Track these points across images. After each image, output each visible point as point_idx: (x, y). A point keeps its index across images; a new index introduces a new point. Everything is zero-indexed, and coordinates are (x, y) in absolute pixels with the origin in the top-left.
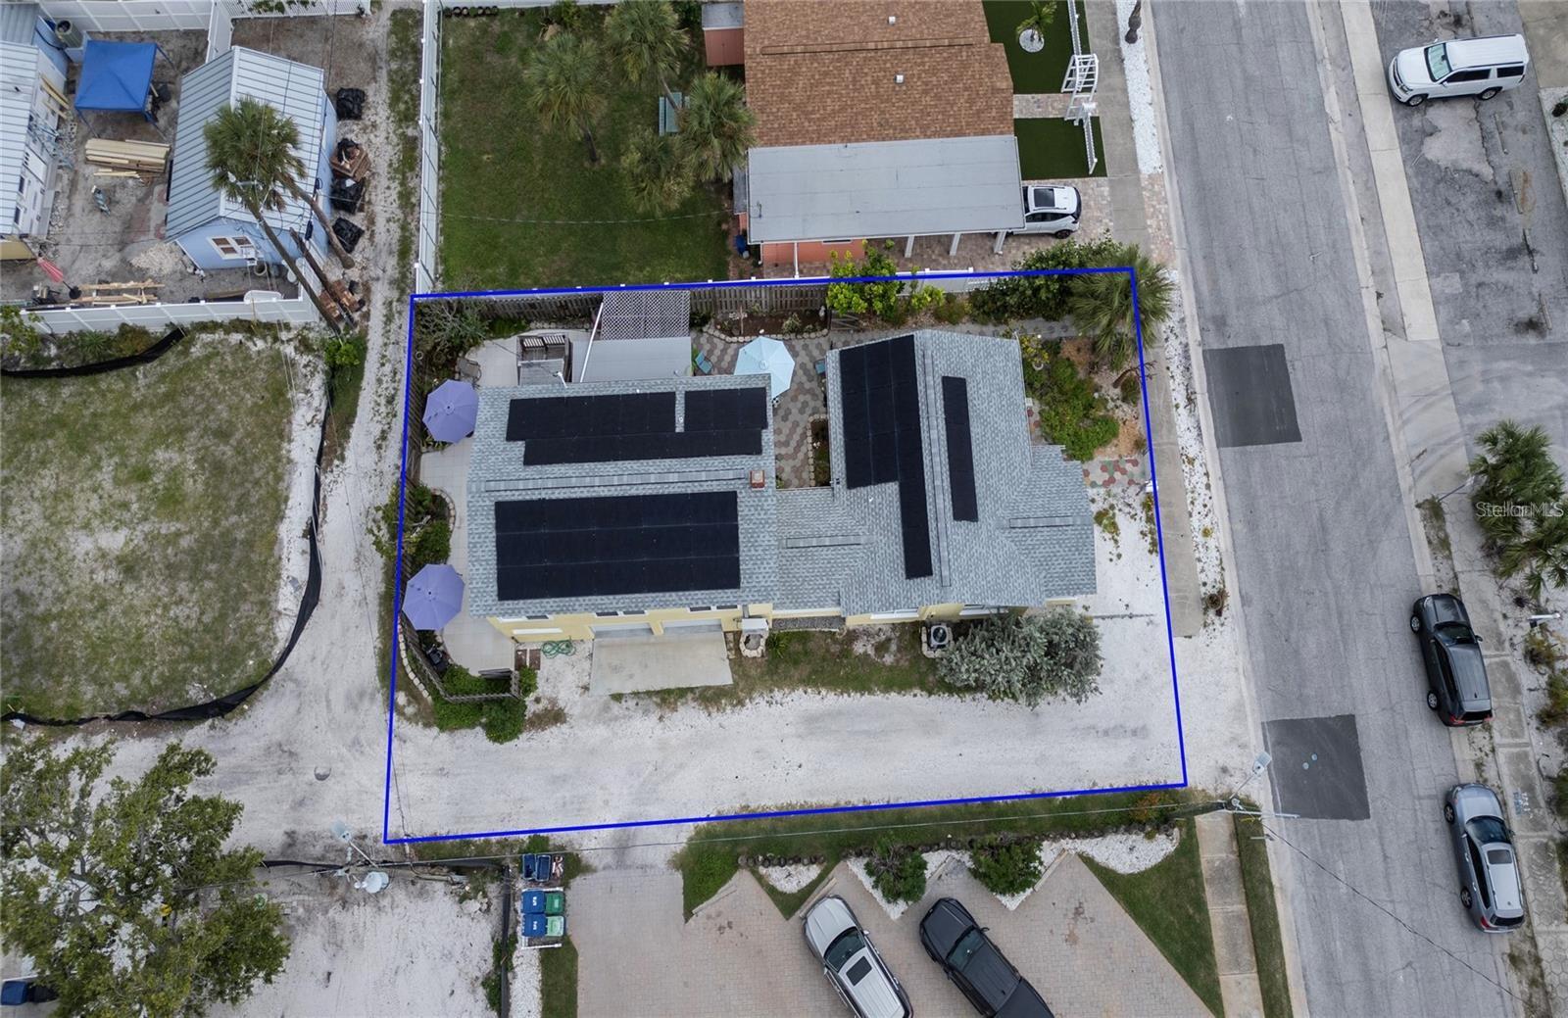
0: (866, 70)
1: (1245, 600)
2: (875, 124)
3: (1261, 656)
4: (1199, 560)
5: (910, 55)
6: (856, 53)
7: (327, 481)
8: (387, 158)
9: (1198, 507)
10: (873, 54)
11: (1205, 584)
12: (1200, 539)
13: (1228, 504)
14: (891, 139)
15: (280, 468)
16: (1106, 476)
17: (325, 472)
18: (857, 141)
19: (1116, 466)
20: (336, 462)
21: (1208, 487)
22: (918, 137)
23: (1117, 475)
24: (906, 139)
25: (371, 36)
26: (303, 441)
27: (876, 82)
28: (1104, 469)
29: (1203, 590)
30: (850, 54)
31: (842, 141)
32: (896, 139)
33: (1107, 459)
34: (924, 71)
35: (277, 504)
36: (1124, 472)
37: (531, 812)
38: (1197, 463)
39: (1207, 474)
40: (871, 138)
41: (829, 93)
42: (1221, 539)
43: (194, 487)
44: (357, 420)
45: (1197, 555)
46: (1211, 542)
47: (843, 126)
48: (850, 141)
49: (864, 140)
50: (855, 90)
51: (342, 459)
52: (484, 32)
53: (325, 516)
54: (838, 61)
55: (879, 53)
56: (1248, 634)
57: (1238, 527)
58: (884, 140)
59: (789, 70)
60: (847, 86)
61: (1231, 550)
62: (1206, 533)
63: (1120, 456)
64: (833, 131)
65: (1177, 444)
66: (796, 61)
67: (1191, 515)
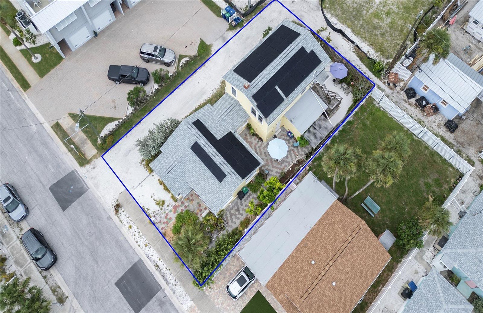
0: (325, 255)
1: (110, 218)
2: (308, 243)
3: (98, 206)
4: (128, 217)
5: (317, 274)
6: (333, 256)
7: (352, 45)
8: (426, 123)
9: (137, 233)
10: (328, 261)
11: (123, 212)
12: (131, 224)
13: (128, 243)
14: (300, 244)
15: (364, 39)
16: (168, 217)
17: (354, 46)
18: (309, 233)
19: (167, 223)
20: (354, 50)
21: (137, 242)
22: (292, 253)
23: (165, 220)
24: (296, 248)
25: (471, 150)
26: (365, 47)
27: (319, 255)
28: (170, 219)
29: (123, 210)
30: (334, 253)
31: (313, 228)
32: (298, 245)
33: (171, 222)
34: (308, 274)
35: (357, 33)
36: (164, 223)
37: (248, 29)
38: (144, 246)
39: (139, 246)
40: (306, 237)
41: (329, 237)
42: (125, 230)
43: (376, 21)
44: (360, 61)
45: (130, 218)
46: (127, 226)
47: (317, 233)
48: (311, 230)
49: (307, 235)
50: (323, 245)
51: (354, 52)
52: (447, 182)
53: (344, 39)
54: (336, 248)
55: (326, 264)
56: (104, 209)
57: (122, 238)
58: (302, 241)
59: (347, 230)
60: (326, 244)
61: (121, 230)
62: (130, 227)
63: (168, 227)
64: (318, 228)
65: (154, 246)
66: (347, 234)
67: (138, 228)
